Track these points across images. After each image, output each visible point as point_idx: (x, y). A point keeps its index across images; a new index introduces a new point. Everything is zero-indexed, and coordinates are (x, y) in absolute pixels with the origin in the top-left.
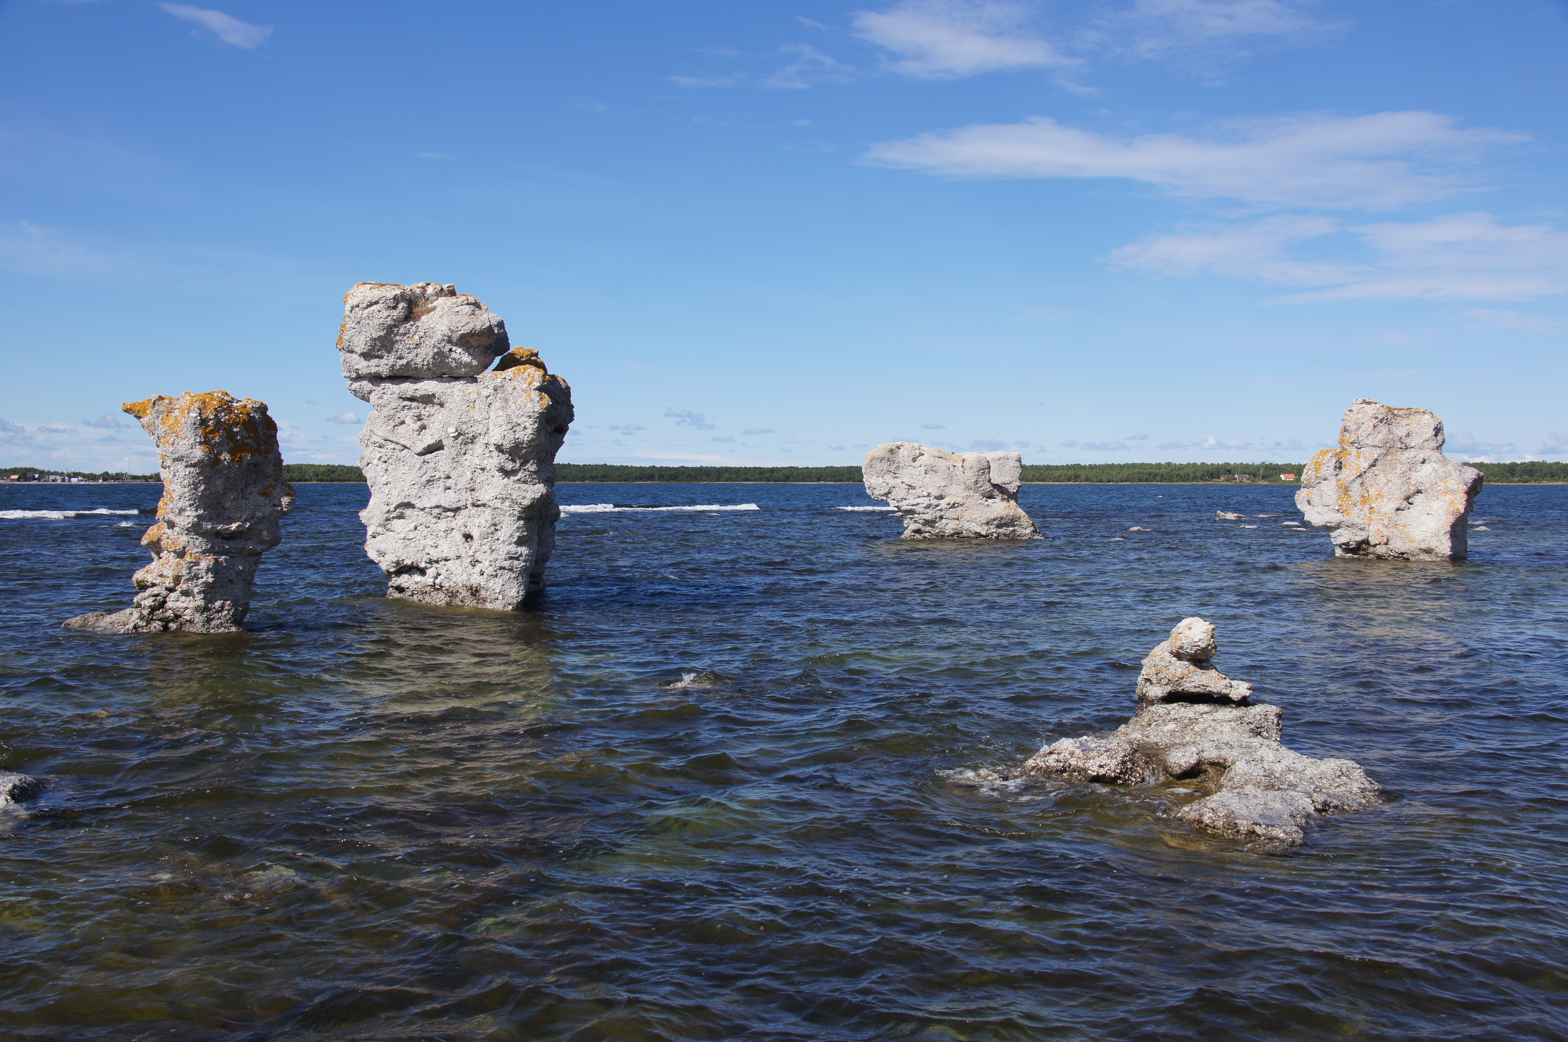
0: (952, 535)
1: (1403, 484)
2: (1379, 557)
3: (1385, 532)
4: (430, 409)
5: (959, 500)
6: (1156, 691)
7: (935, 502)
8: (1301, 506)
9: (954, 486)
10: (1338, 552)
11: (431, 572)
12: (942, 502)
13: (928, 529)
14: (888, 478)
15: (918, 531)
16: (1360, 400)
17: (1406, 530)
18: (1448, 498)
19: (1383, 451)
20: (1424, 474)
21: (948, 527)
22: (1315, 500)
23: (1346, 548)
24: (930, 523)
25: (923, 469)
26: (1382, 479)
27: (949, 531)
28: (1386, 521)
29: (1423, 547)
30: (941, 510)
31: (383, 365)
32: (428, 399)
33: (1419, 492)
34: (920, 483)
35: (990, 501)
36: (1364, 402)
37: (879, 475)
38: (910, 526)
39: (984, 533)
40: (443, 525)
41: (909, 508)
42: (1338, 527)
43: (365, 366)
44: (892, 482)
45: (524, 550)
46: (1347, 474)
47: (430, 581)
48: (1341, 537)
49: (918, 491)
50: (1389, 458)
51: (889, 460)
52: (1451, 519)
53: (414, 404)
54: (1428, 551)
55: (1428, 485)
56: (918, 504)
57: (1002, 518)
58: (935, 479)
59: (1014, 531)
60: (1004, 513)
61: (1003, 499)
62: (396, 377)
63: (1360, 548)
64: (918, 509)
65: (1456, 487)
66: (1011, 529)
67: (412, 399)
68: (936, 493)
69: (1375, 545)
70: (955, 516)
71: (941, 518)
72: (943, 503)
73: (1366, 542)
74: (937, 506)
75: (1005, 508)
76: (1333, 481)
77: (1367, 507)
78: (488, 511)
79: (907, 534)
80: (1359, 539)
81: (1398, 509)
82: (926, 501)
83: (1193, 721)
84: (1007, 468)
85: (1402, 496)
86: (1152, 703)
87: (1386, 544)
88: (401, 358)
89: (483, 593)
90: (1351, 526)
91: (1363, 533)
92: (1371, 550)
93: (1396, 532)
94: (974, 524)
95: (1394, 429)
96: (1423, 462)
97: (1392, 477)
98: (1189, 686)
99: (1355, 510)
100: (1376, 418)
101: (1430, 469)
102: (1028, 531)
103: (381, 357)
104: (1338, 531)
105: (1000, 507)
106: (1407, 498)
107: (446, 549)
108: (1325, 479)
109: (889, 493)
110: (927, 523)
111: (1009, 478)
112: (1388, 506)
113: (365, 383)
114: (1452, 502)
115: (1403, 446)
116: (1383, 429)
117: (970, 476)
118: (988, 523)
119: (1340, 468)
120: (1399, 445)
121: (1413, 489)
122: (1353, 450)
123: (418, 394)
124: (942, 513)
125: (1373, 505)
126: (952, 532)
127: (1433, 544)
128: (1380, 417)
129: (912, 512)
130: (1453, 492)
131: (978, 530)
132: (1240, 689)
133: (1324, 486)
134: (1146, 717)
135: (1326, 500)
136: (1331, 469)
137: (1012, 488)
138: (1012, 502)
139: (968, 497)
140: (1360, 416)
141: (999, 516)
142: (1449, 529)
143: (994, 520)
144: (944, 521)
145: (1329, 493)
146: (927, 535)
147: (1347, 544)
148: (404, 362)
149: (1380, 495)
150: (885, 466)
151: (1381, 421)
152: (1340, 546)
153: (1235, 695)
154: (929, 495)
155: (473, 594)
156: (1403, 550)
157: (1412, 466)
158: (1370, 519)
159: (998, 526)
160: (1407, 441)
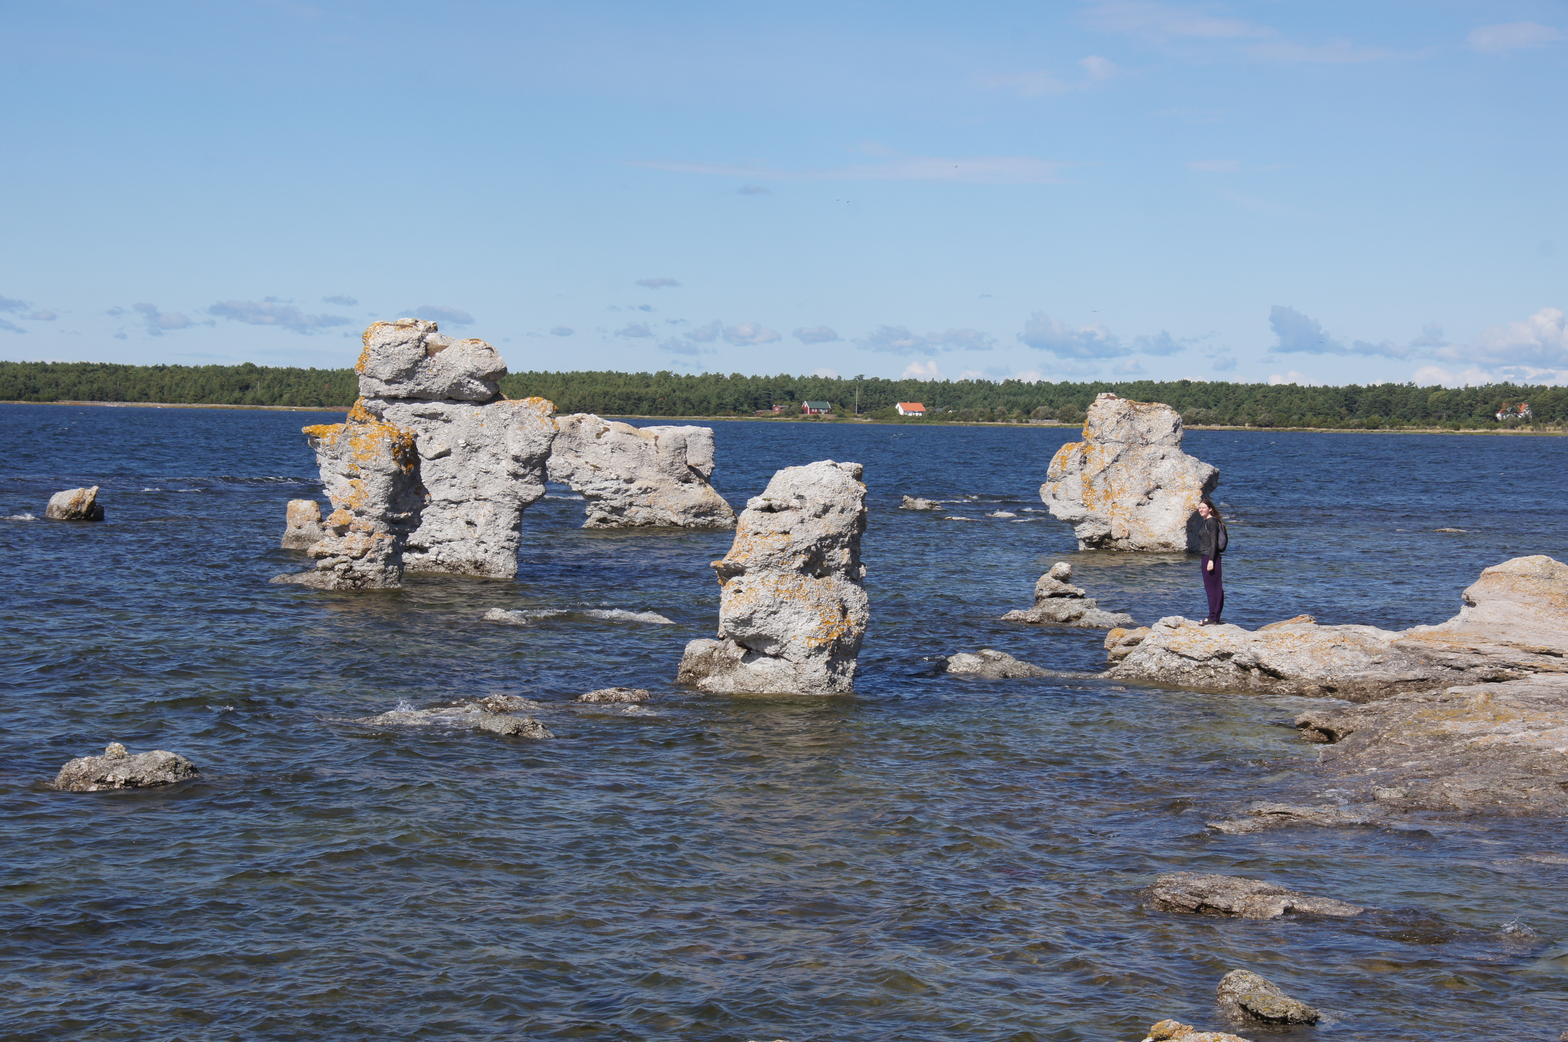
0: (643, 526)
1: (1144, 479)
2: (1121, 550)
3: (1127, 526)
4: (434, 424)
5: (652, 484)
6: (1046, 593)
7: (625, 486)
8: (1046, 499)
9: (645, 468)
10: (1082, 546)
11: (434, 550)
12: (632, 486)
13: (615, 517)
14: (571, 457)
15: (603, 520)
17: (1146, 525)
18: (1185, 493)
19: (1125, 446)
20: (1163, 470)
21: (639, 515)
22: (1061, 494)
23: (1089, 541)
24: (619, 511)
25: (609, 446)
26: (1124, 474)
27: (639, 520)
28: (1128, 516)
29: (1162, 541)
30: (631, 496)
31: (402, 389)
32: (434, 416)
33: (1158, 487)
34: (607, 464)
35: (686, 485)
36: (1109, 397)
38: (594, 514)
39: (681, 523)
40: (448, 514)
41: (595, 492)
42: (1082, 521)
43: (385, 390)
44: (575, 462)
46: (1092, 469)
47: (433, 558)
48: (1086, 531)
49: (607, 473)
50: (1131, 453)
51: (570, 436)
52: (1188, 515)
53: (423, 420)
54: (1166, 545)
55: (1167, 481)
56: (605, 489)
57: (701, 506)
58: (623, 459)
59: (713, 521)
60: (703, 500)
61: (700, 484)
62: (410, 398)
63: (1102, 543)
64: (605, 494)
65: (1192, 483)
66: (710, 518)
67: (422, 416)
68: (625, 475)
69: (1117, 540)
70: (647, 503)
71: (631, 504)
72: (634, 488)
73: (1108, 536)
74: (627, 491)
75: (704, 494)
76: (1078, 476)
77: (1110, 501)
78: (489, 504)
79: (590, 523)
80: (1102, 533)
81: (1139, 504)
82: (615, 485)
83: (1063, 604)
84: (699, 446)
85: (1143, 491)
86: (1044, 598)
87: (1127, 538)
88: (419, 384)
89: (488, 566)
90: (1094, 520)
91: (1105, 527)
92: (1113, 544)
93: (1137, 527)
94: (669, 512)
95: (1136, 424)
96: (1163, 458)
97: (1133, 472)
98: (1060, 590)
99: (1098, 506)
100: (1119, 414)
101: (1169, 465)
102: (729, 521)
103: (400, 383)
104: (1083, 525)
105: (697, 493)
106: (1148, 493)
107: (449, 532)
108: (1071, 474)
109: (572, 474)
110: (615, 510)
111: (701, 457)
112: (1129, 501)
113: (381, 401)
114: (1189, 498)
115: (1144, 442)
116: (1126, 424)
117: (665, 457)
118: (684, 512)
119: (1085, 463)
120: (1140, 441)
121: (1153, 484)
122: (1098, 445)
123: (427, 412)
124: (632, 499)
125: (1116, 500)
126: (643, 521)
127: (1171, 539)
128: (1123, 413)
129: (598, 498)
130: (1190, 488)
131: (675, 519)
132: (1081, 591)
133: (1070, 480)
134: (1042, 604)
135: (1071, 494)
136: (1077, 463)
137: (706, 470)
138: (709, 487)
139: (661, 480)
140: (1104, 411)
141: (697, 503)
142: (1185, 524)
143: (692, 508)
144: (634, 508)
145: (1075, 487)
146: (614, 524)
147: (1091, 538)
148: (422, 387)
149: (1122, 490)
150: (565, 442)
151: (1124, 417)
152: (1084, 540)
153: (1079, 594)
154: (617, 478)
155: (476, 568)
156: (1143, 544)
157: (1152, 462)
158: (1113, 514)
159: (696, 515)
160: (1148, 436)
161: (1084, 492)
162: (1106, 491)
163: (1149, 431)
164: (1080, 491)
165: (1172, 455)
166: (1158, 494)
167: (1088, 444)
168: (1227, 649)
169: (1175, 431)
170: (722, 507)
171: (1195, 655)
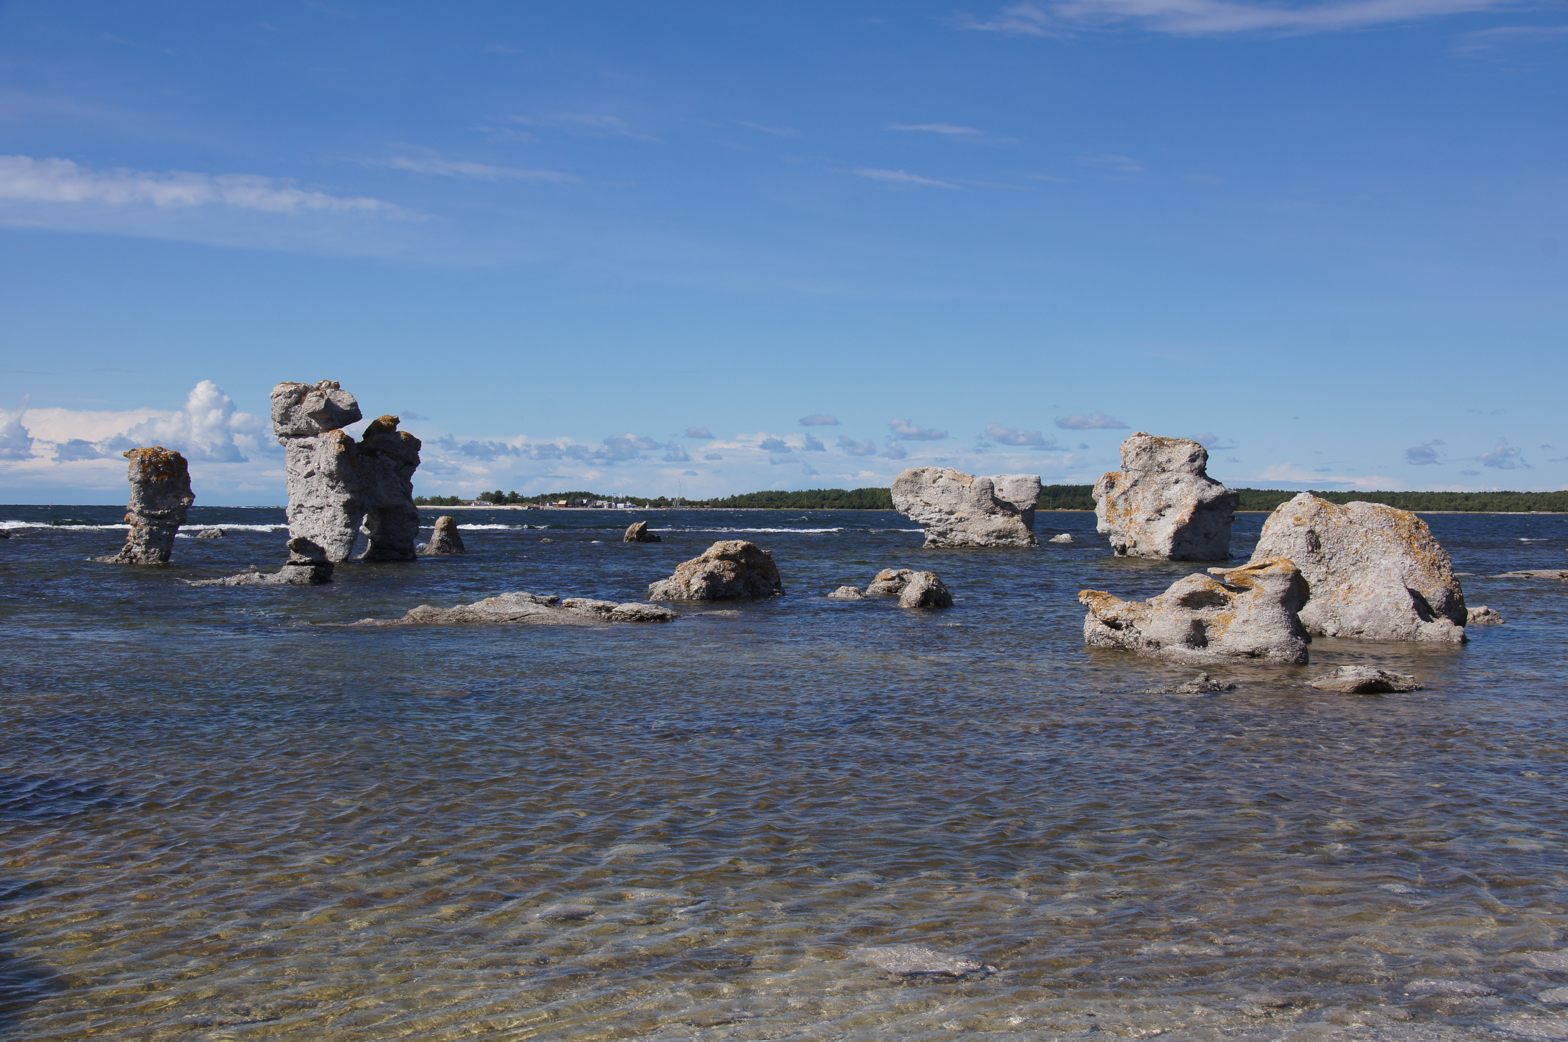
0: (960, 545)
1: (1155, 500)
2: (1129, 557)
3: (1135, 538)
4: (310, 452)
5: (965, 515)
7: (945, 517)
8: (1097, 518)
9: (962, 504)
10: (1116, 553)
13: (942, 539)
14: (911, 499)
15: (934, 541)
16: (1136, 433)
17: (1152, 536)
18: (1183, 511)
19: (1142, 474)
20: (1175, 491)
21: (957, 537)
24: (942, 534)
25: (940, 489)
26: (1140, 496)
27: (957, 541)
28: (1138, 529)
29: (1156, 549)
30: (951, 524)
32: (307, 447)
33: (1170, 506)
34: (935, 501)
35: (993, 516)
37: (905, 494)
38: (928, 537)
39: (983, 543)
40: (315, 516)
41: (925, 521)
42: (1112, 534)
43: (281, 429)
44: (913, 500)
45: (349, 530)
46: (1117, 492)
49: (933, 508)
50: (1148, 479)
51: (912, 482)
53: (304, 450)
55: (1174, 501)
56: (931, 519)
57: (1000, 531)
58: (949, 498)
59: (1012, 541)
60: (1002, 527)
61: (1004, 515)
62: (295, 435)
64: (932, 523)
66: (1010, 540)
67: (304, 447)
68: (946, 509)
69: (1129, 548)
70: (962, 529)
71: (951, 530)
72: (953, 518)
73: (1126, 545)
74: (947, 520)
75: (1004, 522)
76: (1104, 498)
77: (1128, 518)
78: (332, 508)
79: (927, 543)
80: (1122, 543)
82: (937, 516)
84: (1024, 488)
87: (1136, 547)
88: (295, 424)
91: (1122, 538)
92: (1127, 551)
93: (1144, 538)
94: (977, 535)
95: (1157, 456)
96: (1175, 483)
97: (1148, 494)
99: (1118, 523)
100: (1140, 447)
101: (1179, 488)
102: (1025, 542)
103: (287, 424)
105: (999, 521)
106: (1159, 511)
109: (910, 509)
110: (940, 534)
111: (1025, 498)
112: (1141, 517)
113: (283, 437)
114: (1183, 516)
115: (1160, 470)
116: (1145, 457)
117: (977, 495)
118: (987, 535)
119: (1112, 487)
120: (1156, 468)
121: (1163, 503)
123: (306, 444)
124: (952, 526)
125: (1132, 516)
126: (960, 542)
127: (1162, 547)
128: (1146, 446)
129: (928, 525)
131: (978, 540)
135: (1104, 514)
137: (1022, 506)
138: (1016, 518)
139: (973, 513)
141: (998, 529)
143: (993, 532)
144: (954, 533)
145: (1103, 507)
146: (940, 544)
147: (1116, 547)
148: (296, 426)
149: (1137, 509)
150: (909, 486)
151: (1144, 450)
154: (940, 511)
156: (1143, 551)
157: (1165, 486)
158: (1130, 527)
159: (998, 538)
160: (1166, 466)
161: (1108, 511)
162: (1126, 510)
163: (1169, 461)
164: (1105, 510)
165: (1186, 480)
166: (1168, 512)
169: (1192, 461)
170: (1020, 532)
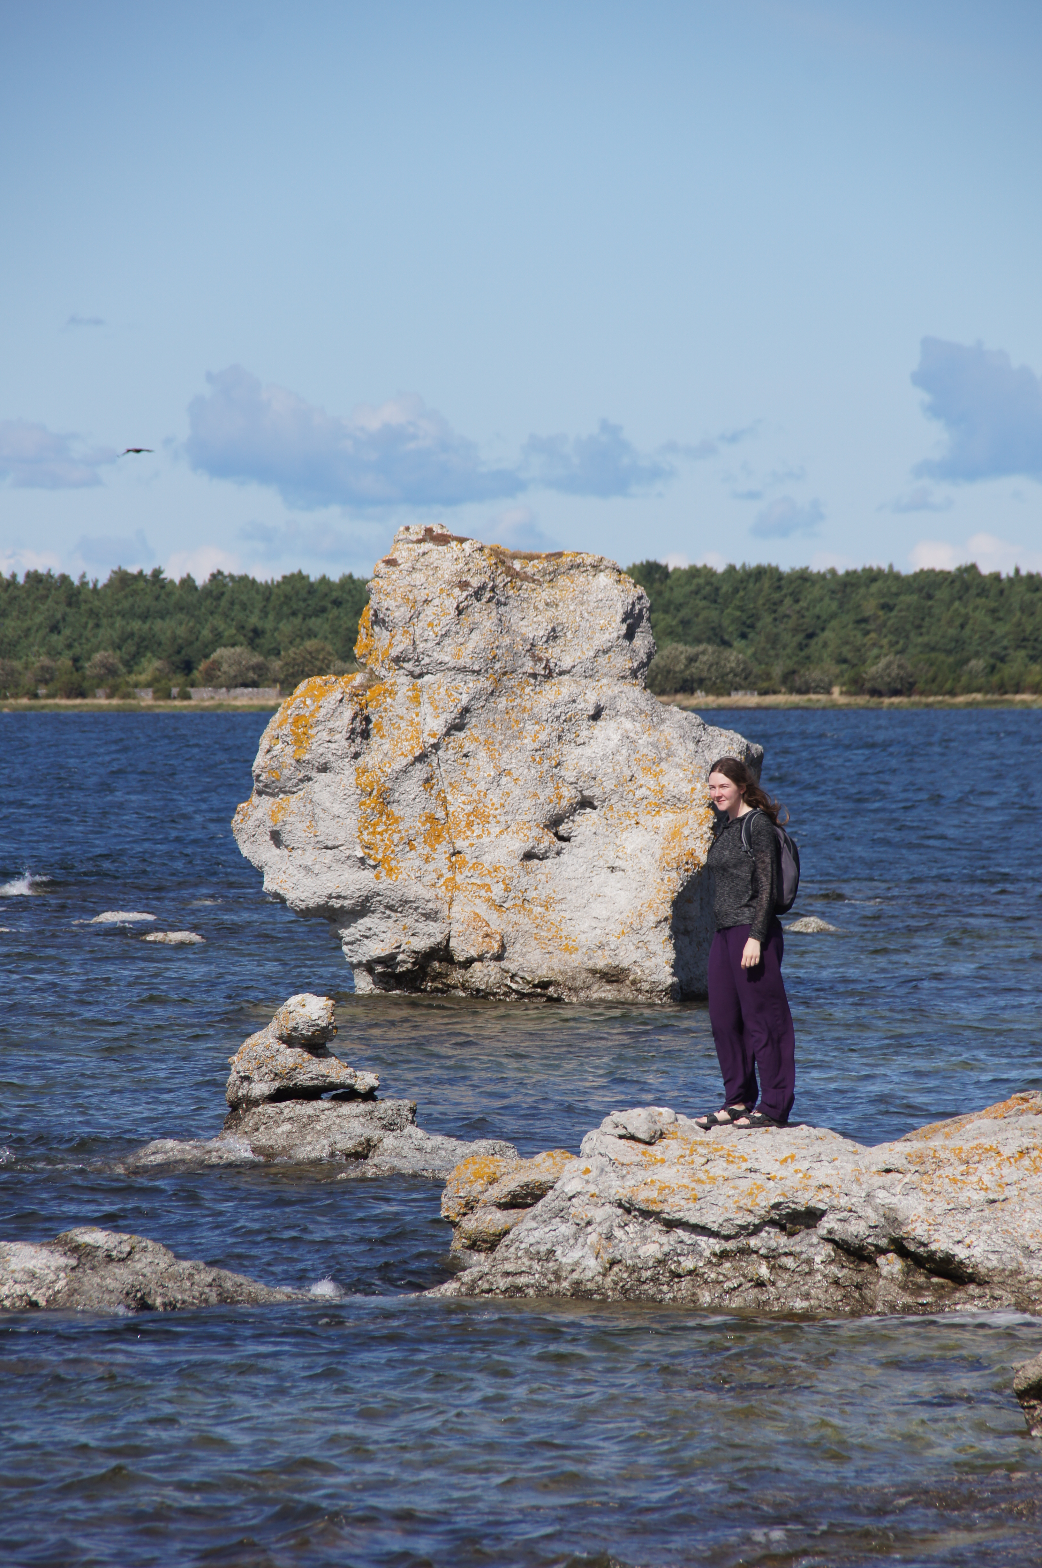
1: (541, 780)
2: (481, 996)
3: (496, 922)
16: (417, 531)
19: (485, 683)
22: (296, 832)
23: (386, 971)
28: (497, 891)
29: (601, 962)
33: (586, 803)
36: (430, 536)
42: (362, 909)
48: (375, 938)
50: (502, 703)
52: (675, 882)
54: (612, 976)
63: (424, 973)
65: (685, 788)
69: (468, 963)
77: (443, 849)
80: (421, 944)
81: (529, 856)
83: (314, 1118)
85: (541, 817)
86: (256, 1103)
90: (398, 906)
96: (596, 716)
97: (507, 759)
98: (303, 1079)
100: (464, 585)
101: (616, 737)
104: (365, 922)
108: (324, 768)
115: (540, 669)
116: (483, 618)
119: (366, 734)
120: (529, 666)
122: (403, 680)
125: (460, 844)
130: (677, 803)
132: (367, 1079)
133: (321, 788)
135: (328, 830)
136: (341, 738)
140: (418, 578)
142: (666, 910)
147: (389, 960)
151: (477, 594)
152: (369, 967)
153: (361, 1087)
156: (543, 973)
157: (565, 727)
158: (452, 886)
160: (553, 652)
161: (365, 824)
162: (432, 819)
163: (553, 636)
164: (352, 822)
165: (623, 705)
167: (374, 677)
168: (805, 1199)
169: (630, 635)
171: (711, 1219)
